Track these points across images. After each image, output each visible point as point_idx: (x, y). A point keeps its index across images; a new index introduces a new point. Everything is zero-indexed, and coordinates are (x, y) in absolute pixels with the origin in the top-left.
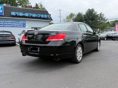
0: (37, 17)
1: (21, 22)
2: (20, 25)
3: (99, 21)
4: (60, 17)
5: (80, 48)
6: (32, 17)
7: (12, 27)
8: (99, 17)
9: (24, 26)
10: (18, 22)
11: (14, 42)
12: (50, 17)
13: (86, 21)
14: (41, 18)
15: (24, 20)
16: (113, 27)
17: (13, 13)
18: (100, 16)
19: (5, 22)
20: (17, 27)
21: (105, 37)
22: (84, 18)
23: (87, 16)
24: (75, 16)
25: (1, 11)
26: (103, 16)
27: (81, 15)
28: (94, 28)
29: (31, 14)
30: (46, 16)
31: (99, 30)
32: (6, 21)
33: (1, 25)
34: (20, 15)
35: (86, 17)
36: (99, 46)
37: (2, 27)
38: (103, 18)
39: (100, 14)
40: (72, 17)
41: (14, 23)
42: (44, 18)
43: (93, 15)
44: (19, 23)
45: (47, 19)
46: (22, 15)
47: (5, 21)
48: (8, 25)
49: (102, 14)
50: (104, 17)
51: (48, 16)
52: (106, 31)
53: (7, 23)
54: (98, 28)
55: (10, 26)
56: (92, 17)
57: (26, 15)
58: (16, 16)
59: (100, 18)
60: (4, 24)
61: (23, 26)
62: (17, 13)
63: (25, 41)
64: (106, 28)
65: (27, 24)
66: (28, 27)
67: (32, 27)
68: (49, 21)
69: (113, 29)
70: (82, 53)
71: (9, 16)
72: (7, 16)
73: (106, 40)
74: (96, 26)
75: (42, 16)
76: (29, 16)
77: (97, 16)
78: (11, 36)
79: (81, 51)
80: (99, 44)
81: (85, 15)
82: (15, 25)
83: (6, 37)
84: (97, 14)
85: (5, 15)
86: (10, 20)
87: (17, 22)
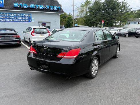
0: (46, 9)
1: (26, 15)
2: (24, 19)
3: (121, 10)
4: (73, 5)
5: (96, 61)
6: (39, 9)
7: (15, 21)
8: (121, 5)
9: (30, 20)
10: (23, 15)
11: (18, 42)
12: (61, 9)
13: (104, 10)
14: (49, 10)
15: (30, 13)
16: (137, 18)
17: (15, 4)
18: (123, 4)
19: (6, 16)
20: (21, 21)
21: (127, 33)
22: (103, 7)
23: (107, 4)
24: (92, 4)
25: (1, 2)
26: (125, 5)
27: (99, 3)
28: (115, 20)
29: (37, 6)
30: (55, 8)
31: (120, 21)
32: (8, 15)
33: (2, 19)
34: (25, 6)
35: (105, 5)
36: (118, 51)
37: (3, 21)
38: (126, 8)
39: (122, 2)
40: (87, 5)
41: (18, 16)
42: (54, 11)
43: (114, 3)
44: (23, 17)
45: (57, 11)
46: (27, 6)
47: (6, 14)
48: (10, 19)
49: (125, 1)
50: (127, 5)
51: (59, 7)
52: (128, 23)
53: (9, 16)
54: (118, 20)
55: (13, 20)
56: (113, 6)
57: (31, 6)
58: (20, 8)
59: (122, 7)
60: (5, 18)
61: (28, 21)
62: (21, 4)
63: (33, 53)
64: (128, 20)
65: (33, 18)
66: (34, 22)
67: (38, 22)
68: (59, 14)
69: (138, 20)
70: (97, 66)
71: (11, 8)
72: (8, 8)
73: (128, 37)
74: (117, 17)
75: (51, 8)
76: (35, 8)
77: (119, 4)
78: (15, 35)
79: (97, 63)
80: (118, 49)
81: (104, 2)
82: (18, 19)
83: (9, 37)
84: (119, 2)
85: (6, 7)
86: (13, 14)
87: (21, 15)
